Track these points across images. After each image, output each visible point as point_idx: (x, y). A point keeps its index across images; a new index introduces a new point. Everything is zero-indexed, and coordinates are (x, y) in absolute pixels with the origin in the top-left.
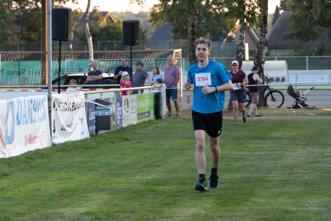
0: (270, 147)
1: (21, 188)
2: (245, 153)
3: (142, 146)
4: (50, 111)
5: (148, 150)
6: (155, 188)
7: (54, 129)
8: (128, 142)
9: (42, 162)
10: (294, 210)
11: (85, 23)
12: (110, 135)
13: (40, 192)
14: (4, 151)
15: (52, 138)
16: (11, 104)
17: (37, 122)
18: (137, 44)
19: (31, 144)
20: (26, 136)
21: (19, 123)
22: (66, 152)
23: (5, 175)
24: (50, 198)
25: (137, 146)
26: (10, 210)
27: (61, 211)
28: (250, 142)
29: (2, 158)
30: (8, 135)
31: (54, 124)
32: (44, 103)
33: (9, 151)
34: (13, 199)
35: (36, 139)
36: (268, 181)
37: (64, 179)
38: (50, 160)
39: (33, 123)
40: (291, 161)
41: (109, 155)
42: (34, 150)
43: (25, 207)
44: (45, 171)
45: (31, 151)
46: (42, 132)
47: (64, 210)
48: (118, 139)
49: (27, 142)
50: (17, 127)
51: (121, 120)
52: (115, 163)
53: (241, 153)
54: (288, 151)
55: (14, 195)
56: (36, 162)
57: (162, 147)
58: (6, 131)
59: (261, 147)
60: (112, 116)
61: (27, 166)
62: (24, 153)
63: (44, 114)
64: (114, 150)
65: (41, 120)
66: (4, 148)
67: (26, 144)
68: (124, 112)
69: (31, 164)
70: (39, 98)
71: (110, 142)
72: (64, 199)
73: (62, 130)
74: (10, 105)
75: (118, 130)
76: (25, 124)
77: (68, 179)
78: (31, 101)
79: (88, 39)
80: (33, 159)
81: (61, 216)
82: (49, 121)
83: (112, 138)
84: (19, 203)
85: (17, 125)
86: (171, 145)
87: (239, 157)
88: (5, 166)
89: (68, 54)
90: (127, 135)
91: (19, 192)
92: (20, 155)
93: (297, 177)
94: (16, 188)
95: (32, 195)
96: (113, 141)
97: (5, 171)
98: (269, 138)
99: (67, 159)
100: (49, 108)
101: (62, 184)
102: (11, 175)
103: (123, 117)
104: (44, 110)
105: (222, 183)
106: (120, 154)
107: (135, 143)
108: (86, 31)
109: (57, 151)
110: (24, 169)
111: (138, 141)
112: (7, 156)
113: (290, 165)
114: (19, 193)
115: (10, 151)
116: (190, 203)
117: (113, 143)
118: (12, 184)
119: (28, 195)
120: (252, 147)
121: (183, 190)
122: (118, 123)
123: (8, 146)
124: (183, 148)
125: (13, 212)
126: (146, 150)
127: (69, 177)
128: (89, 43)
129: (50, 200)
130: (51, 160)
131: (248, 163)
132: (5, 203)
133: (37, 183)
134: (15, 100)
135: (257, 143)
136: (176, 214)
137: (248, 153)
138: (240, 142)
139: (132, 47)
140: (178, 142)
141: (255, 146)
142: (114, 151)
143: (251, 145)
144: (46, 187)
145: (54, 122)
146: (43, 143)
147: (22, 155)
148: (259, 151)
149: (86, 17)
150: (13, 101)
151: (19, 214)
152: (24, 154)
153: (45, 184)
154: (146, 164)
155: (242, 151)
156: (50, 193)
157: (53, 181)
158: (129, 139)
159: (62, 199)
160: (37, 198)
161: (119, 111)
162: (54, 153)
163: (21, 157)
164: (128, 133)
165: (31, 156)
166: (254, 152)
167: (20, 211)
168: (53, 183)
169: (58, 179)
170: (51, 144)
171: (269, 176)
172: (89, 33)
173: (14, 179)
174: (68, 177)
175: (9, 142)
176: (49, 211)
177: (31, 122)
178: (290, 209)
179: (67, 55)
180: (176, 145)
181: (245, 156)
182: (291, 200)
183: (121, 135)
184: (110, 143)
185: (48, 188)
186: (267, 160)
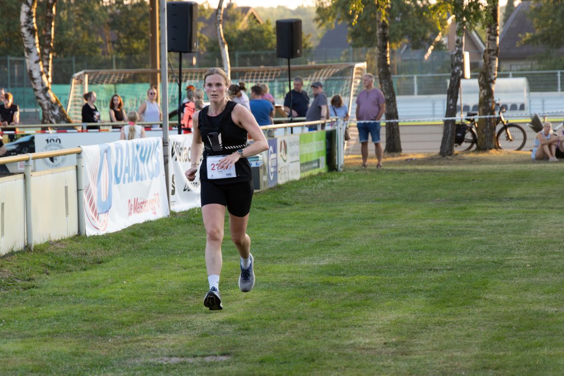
0: (509, 213)
1: (125, 282)
2: (470, 222)
3: (309, 213)
4: (166, 161)
5: (319, 220)
6: (334, 279)
7: (173, 189)
8: (288, 208)
9: (156, 242)
10: (552, 312)
11: (217, 25)
12: (259, 197)
13: (154, 288)
14: (98, 224)
15: (171, 203)
16: (106, 151)
17: (146, 179)
18: (298, 56)
19: (138, 212)
20: (129, 201)
21: (118, 181)
22: (192, 224)
23: (100, 263)
24: (170, 298)
25: (302, 213)
26: (109, 316)
27: (188, 319)
28: (476, 204)
29: (94, 236)
30: (102, 199)
31: (173, 182)
32: (157, 149)
33: (104, 225)
34: (112, 300)
35: (145, 206)
36: (509, 266)
37: (191, 268)
38: (167, 238)
39: (140, 180)
40: (543, 234)
41: (258, 229)
42: (143, 223)
43: (132, 313)
44: (161, 255)
45: (139, 224)
46: (155, 195)
47: (193, 317)
48: (271, 203)
49: (131, 209)
50: (115, 187)
51: (275, 173)
52: (269, 240)
53: (464, 223)
54: (536, 219)
55: (115, 294)
56: (146, 241)
57: (341, 215)
58: (99, 193)
59: (495, 213)
60: (261, 168)
61: (134, 247)
62: (128, 226)
63: (157, 165)
64: (266, 220)
65: (152, 176)
66: (96, 220)
67: (130, 214)
68: (280, 161)
69: (138, 244)
70: (150, 141)
71: (260, 208)
72: (191, 299)
73: (185, 190)
74: (105, 154)
75: (271, 189)
76: (129, 182)
77: (198, 267)
78: (138, 147)
79: (221, 48)
80: (141, 236)
81: (188, 326)
82: (165, 177)
83: (262, 203)
84: (123, 305)
85: (115, 184)
86: (355, 212)
87: (461, 229)
88: (100, 249)
89: (192, 73)
90: (284, 196)
91: (122, 288)
92: (120, 230)
93: (554, 259)
94: (118, 282)
95: (142, 294)
96: (265, 207)
97: (99, 255)
98: (506, 198)
99: (195, 236)
100: (164, 156)
101: (187, 275)
102: (108, 261)
103: (279, 169)
104: (158, 160)
105: (437, 270)
106: (276, 227)
107: (298, 210)
108: (219, 37)
109: (178, 224)
110: (129, 252)
111: (304, 205)
112: (101, 233)
113: (541, 241)
114: (121, 290)
115: (106, 225)
116: (389, 303)
117: (264, 209)
118: (110, 276)
119: (136, 292)
120: (481, 213)
121: (377, 282)
122: (272, 177)
123: (102, 217)
124: (374, 216)
125: (114, 320)
126: (315, 220)
127: (199, 263)
128: (223, 56)
129: (170, 300)
130: (170, 238)
131: (475, 238)
132: (100, 306)
133: (149, 274)
134: (112, 145)
135: (488, 207)
136: (368, 320)
137: (475, 222)
138: (463, 205)
139: (291, 60)
140: (365, 206)
141: (486, 211)
142: (266, 222)
143: (479, 211)
144: (164, 281)
145: (173, 179)
146: (156, 211)
147: (124, 230)
148: (491, 219)
149: (219, 16)
150: (109, 148)
151: (123, 324)
152: (127, 228)
153: (162, 276)
154: (317, 242)
155: (466, 219)
156: (170, 289)
157: (173, 271)
158: (289, 203)
159: (189, 300)
160: (150, 297)
161: (272, 159)
162: (174, 226)
163: (123, 234)
164: (286, 193)
165: (138, 232)
166: (484, 221)
167: (125, 319)
168: (173, 273)
169: (182, 267)
170: (169, 213)
171: (510, 258)
172: (224, 40)
173: (113, 268)
174: (197, 265)
175: (104, 211)
176: (169, 319)
177: (137, 179)
178: (547, 310)
179: (189, 75)
180: (361, 211)
181: (471, 227)
182: (546, 296)
183: (276, 197)
184: (260, 210)
185: (166, 282)
186: (505, 233)
